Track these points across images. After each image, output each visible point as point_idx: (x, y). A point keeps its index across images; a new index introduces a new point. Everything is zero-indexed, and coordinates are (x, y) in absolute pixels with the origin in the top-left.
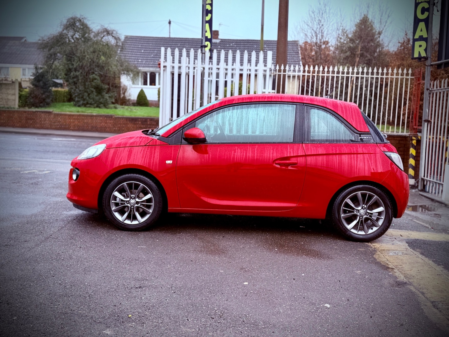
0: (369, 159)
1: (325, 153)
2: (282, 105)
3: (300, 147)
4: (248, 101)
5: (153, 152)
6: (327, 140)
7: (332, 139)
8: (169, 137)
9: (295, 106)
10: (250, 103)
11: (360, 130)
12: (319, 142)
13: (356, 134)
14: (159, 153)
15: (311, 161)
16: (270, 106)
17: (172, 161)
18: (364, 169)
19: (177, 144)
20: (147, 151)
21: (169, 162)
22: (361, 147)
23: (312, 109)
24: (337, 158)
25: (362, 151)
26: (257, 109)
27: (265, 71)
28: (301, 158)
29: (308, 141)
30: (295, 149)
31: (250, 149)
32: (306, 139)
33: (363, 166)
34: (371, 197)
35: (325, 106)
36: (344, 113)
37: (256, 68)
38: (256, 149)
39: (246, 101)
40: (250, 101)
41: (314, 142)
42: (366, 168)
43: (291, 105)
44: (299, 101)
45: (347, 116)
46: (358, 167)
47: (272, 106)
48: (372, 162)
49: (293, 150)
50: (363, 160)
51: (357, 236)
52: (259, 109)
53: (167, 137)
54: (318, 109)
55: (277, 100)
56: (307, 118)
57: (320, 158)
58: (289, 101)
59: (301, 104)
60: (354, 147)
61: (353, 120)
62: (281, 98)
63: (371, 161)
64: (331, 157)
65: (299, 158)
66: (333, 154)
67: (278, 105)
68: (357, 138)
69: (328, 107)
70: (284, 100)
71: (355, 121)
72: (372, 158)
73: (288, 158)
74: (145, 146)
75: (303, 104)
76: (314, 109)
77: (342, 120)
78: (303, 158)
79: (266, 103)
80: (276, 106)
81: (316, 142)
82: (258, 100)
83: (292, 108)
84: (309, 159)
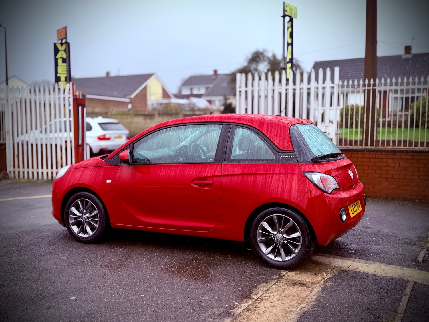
0: (284, 180)
1: (240, 173)
2: (210, 125)
3: (219, 167)
4: (180, 122)
5: (99, 172)
6: (247, 160)
7: (253, 158)
8: (112, 158)
9: (222, 126)
10: (182, 125)
11: (281, 149)
12: (237, 162)
13: (277, 153)
14: (102, 174)
15: (226, 181)
16: (199, 127)
17: (111, 181)
18: (277, 190)
19: (117, 165)
20: (94, 172)
21: (108, 181)
22: (279, 167)
23: (237, 128)
24: (252, 178)
25: (280, 171)
26: (186, 130)
27: (333, 88)
28: (217, 178)
29: (228, 161)
30: (213, 169)
31: (174, 169)
32: (226, 159)
33: (277, 187)
34: (287, 221)
35: (250, 124)
36: (269, 131)
37: (324, 86)
38: (179, 169)
39: (179, 123)
40: (182, 122)
41: (233, 162)
42: (280, 189)
43: (218, 125)
44: (226, 121)
45: (271, 134)
46: (271, 188)
47: (200, 127)
48: (287, 183)
49: (212, 169)
50: (278, 181)
51: (273, 262)
52: (188, 130)
53: (111, 159)
54: (243, 128)
55: (206, 121)
56: (230, 137)
57: (235, 178)
58: (217, 120)
59: (227, 123)
60: (272, 167)
61: (277, 138)
62: (211, 118)
63: (286, 181)
64: (246, 178)
65: (215, 179)
66: (248, 174)
67: (206, 125)
68: (278, 157)
69: (253, 125)
70: (212, 120)
71: (278, 139)
72: (288, 178)
73: (205, 178)
74: (94, 167)
75: (229, 123)
76: (240, 128)
77: (265, 138)
78: (219, 179)
79: (195, 123)
80: (204, 127)
81: (235, 162)
82: (189, 122)
83: (218, 128)
84: (225, 179)
